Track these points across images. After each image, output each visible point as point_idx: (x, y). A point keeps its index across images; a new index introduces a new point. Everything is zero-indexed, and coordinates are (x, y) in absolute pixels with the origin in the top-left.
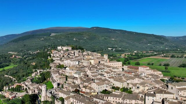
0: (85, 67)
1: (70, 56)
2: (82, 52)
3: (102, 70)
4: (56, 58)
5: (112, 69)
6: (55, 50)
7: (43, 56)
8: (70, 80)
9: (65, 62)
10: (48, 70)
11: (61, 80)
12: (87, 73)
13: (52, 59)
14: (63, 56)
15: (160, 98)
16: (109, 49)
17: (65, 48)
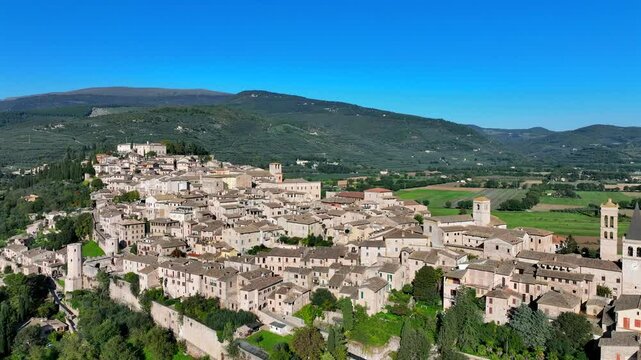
0: (206, 196)
1: (161, 173)
2: (202, 162)
3: (257, 201)
4: (113, 178)
5: (286, 196)
6: (110, 154)
7: (66, 175)
8: (158, 231)
9: (142, 185)
10: (85, 211)
11: (129, 233)
12: (213, 210)
13: (99, 181)
14: (138, 172)
15: (396, 250)
16: (298, 162)
17: (142, 149)
